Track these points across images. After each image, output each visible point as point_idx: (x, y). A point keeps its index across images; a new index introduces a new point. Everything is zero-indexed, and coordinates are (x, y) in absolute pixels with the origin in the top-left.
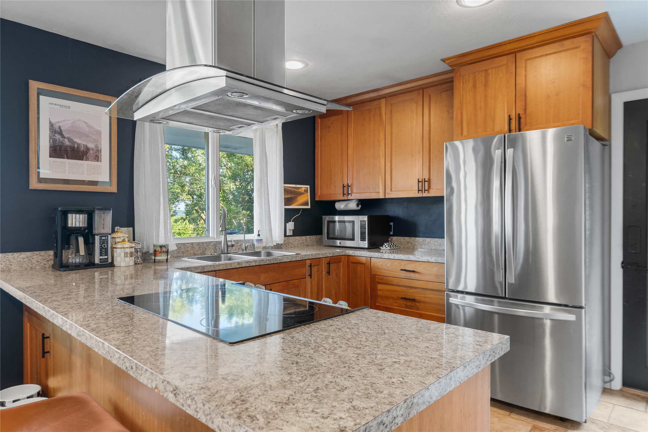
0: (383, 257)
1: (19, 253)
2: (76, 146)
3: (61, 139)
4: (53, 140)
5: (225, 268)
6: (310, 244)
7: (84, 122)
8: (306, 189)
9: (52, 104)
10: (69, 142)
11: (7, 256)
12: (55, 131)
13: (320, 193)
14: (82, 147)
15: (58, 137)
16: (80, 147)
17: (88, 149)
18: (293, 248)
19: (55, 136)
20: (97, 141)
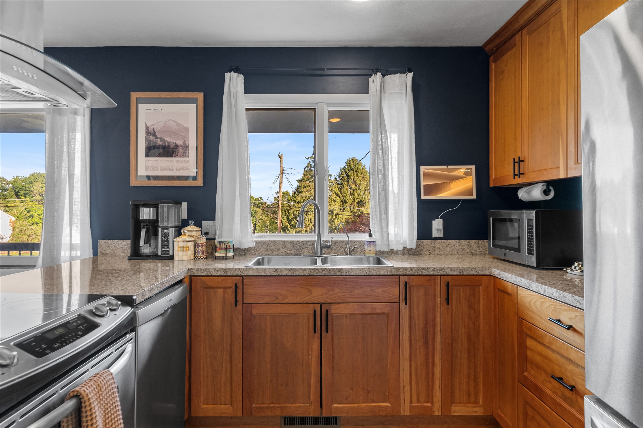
0: (530, 288)
1: (122, 241)
2: (167, 144)
3: (155, 139)
4: (148, 140)
5: (255, 274)
6: (478, 253)
7: (174, 121)
8: (469, 170)
9: (148, 109)
10: (161, 141)
11: (114, 243)
12: (151, 133)
13: (495, 176)
14: (172, 145)
15: (152, 138)
16: (170, 145)
17: (177, 146)
18: (442, 256)
19: (150, 138)
20: (185, 138)
